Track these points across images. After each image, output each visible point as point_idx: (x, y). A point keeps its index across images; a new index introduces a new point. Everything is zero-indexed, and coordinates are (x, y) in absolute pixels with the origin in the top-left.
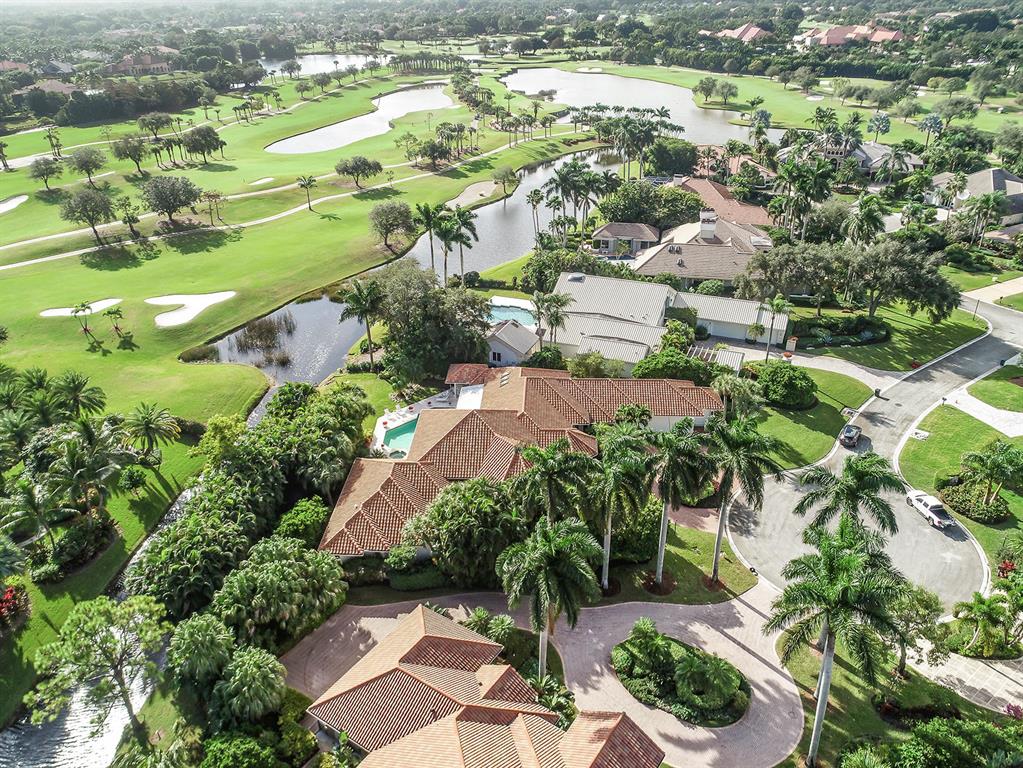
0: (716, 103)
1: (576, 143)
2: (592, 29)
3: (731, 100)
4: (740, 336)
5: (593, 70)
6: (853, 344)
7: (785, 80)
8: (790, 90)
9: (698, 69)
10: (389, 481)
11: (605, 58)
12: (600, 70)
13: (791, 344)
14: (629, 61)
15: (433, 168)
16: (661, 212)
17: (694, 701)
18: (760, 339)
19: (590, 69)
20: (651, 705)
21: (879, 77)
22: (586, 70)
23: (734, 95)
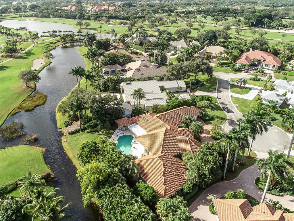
0: (84, 28)
1: (55, 43)
2: (20, 7)
3: (89, 27)
4: (174, 91)
5: (30, 20)
6: (200, 87)
7: (99, 21)
8: (101, 23)
9: (67, 18)
10: (164, 164)
11: (31, 16)
12: (33, 20)
13: (188, 90)
14: (42, 17)
15: (11, 57)
16: (121, 60)
17: (290, 189)
18: (180, 91)
19: (30, 19)
20: (282, 196)
21: (120, 19)
22: (28, 20)
23: (89, 25)
